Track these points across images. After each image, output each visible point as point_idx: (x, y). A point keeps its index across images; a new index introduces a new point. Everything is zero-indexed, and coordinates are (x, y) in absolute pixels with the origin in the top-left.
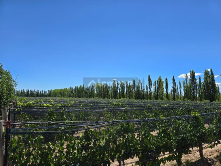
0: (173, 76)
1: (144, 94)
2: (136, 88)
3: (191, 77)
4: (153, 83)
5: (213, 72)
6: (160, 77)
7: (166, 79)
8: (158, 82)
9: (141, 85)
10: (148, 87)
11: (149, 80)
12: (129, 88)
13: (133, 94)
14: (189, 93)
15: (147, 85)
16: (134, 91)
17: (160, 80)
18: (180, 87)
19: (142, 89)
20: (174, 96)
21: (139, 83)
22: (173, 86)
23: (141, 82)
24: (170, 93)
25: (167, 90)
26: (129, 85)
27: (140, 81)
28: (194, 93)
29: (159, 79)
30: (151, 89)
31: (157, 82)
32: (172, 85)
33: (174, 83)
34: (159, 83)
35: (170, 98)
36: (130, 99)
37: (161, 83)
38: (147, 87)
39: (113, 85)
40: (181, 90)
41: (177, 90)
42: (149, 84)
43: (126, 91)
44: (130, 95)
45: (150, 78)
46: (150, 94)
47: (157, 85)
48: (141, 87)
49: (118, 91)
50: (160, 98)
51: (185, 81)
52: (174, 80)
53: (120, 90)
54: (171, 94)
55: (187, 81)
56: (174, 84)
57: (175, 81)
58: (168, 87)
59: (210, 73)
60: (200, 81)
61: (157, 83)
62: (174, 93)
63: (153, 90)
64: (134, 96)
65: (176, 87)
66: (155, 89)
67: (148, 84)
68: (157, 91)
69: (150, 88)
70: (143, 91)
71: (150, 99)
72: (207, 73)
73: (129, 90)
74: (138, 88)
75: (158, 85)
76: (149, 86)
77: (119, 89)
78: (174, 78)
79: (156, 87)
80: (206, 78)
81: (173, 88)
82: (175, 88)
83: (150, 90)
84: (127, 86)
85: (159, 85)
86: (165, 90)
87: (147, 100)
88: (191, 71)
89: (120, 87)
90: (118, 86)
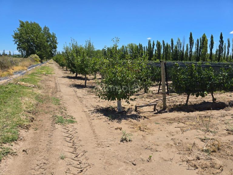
0: (221, 33)
1: (183, 53)
2: (174, 48)
4: (195, 42)
6: (204, 34)
7: (212, 37)
9: (181, 45)
10: (189, 46)
11: (191, 38)
16: (171, 51)
17: (204, 38)
18: (229, 46)
19: (182, 49)
20: (220, 56)
21: (178, 43)
22: (219, 45)
23: (181, 41)
25: (211, 50)
26: (166, 45)
27: (179, 41)
30: (192, 49)
31: (199, 40)
32: (219, 43)
33: (222, 41)
34: (202, 41)
35: (214, 58)
36: (166, 60)
37: (204, 42)
39: (149, 46)
41: (224, 49)
43: (163, 51)
44: (166, 56)
46: (191, 55)
47: (199, 44)
48: (181, 46)
49: (154, 53)
50: (202, 60)
52: (221, 37)
53: (155, 51)
54: (216, 54)
56: (221, 42)
57: (223, 39)
58: (213, 46)
61: (199, 42)
62: (220, 53)
63: (194, 50)
64: (171, 57)
65: (224, 46)
66: (197, 49)
67: (189, 44)
69: (191, 47)
71: (190, 60)
73: (166, 50)
74: (176, 47)
75: (201, 44)
76: (190, 46)
77: (154, 49)
79: (198, 47)
81: (220, 47)
82: (221, 48)
83: (191, 51)
84: (164, 44)
86: (209, 49)
87: (187, 61)
89: (155, 48)
90: (153, 46)
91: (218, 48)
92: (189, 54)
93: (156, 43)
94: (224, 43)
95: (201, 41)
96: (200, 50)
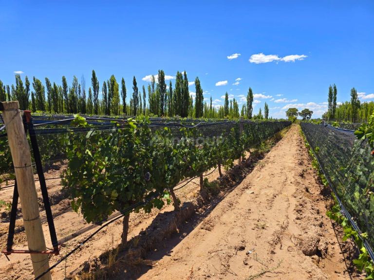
0: (134, 77)
1: (84, 102)
2: (68, 93)
3: (159, 80)
5: (187, 77)
6: (113, 76)
7: (123, 81)
8: (109, 84)
9: (79, 88)
10: (93, 92)
11: (94, 79)
12: (54, 92)
13: (62, 104)
14: (156, 106)
15: (90, 89)
16: (64, 98)
17: (113, 82)
18: (145, 96)
19: (81, 95)
20: (135, 109)
21: (74, 85)
23: (79, 82)
24: (129, 105)
25: (124, 100)
26: (52, 86)
27: (76, 81)
28: (162, 105)
29: (111, 80)
30: (97, 96)
31: (107, 84)
32: (133, 91)
33: (136, 89)
34: (111, 86)
35: (129, 112)
36: (56, 111)
37: (114, 86)
38: (90, 92)
39: (18, 85)
40: (145, 101)
41: (139, 100)
42: (94, 87)
43: (48, 97)
44: (56, 105)
45: (96, 76)
46: (96, 105)
47: (108, 89)
48: (80, 91)
49: (30, 98)
50: (113, 113)
51: (151, 87)
52: (135, 83)
53: (33, 95)
54: (131, 105)
55: (153, 87)
56: (134, 90)
57: (137, 86)
58: (126, 94)
59: (184, 77)
60: (171, 89)
61: (107, 86)
62: (135, 105)
63: (101, 97)
64: (65, 108)
65: (138, 95)
66: (105, 97)
67: (92, 88)
68: (108, 99)
69: (95, 94)
70: (83, 100)
71: (96, 113)
72: (179, 77)
73: (53, 96)
74: (72, 92)
75: (109, 90)
76: (95, 91)
77: (30, 92)
78: (135, 80)
79: (106, 94)
80: (178, 84)
81: (134, 96)
82: (136, 97)
83: (96, 99)
84: (48, 85)
85: (112, 89)
86: (121, 99)
87: (91, 113)
88: (159, 72)
89: (32, 90)
90: (28, 86)
91: (133, 98)
92: (93, 103)
93: (31, 82)
94: (138, 91)
95: (109, 85)
96: (109, 99)
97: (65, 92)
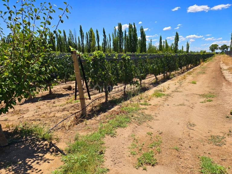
3: (118, 29)
8: (89, 34)
12: (59, 40)
13: (65, 47)
14: (117, 47)
15: (79, 37)
28: (120, 46)
29: (90, 31)
38: (79, 39)
40: (110, 43)
42: (81, 36)
45: (82, 29)
51: (114, 35)
55: (115, 34)
59: (133, 27)
60: (126, 35)
68: (89, 43)
70: (75, 44)
72: (130, 27)
78: (104, 30)
80: (130, 32)
85: (91, 37)
88: (118, 24)
97: (65, 39)
